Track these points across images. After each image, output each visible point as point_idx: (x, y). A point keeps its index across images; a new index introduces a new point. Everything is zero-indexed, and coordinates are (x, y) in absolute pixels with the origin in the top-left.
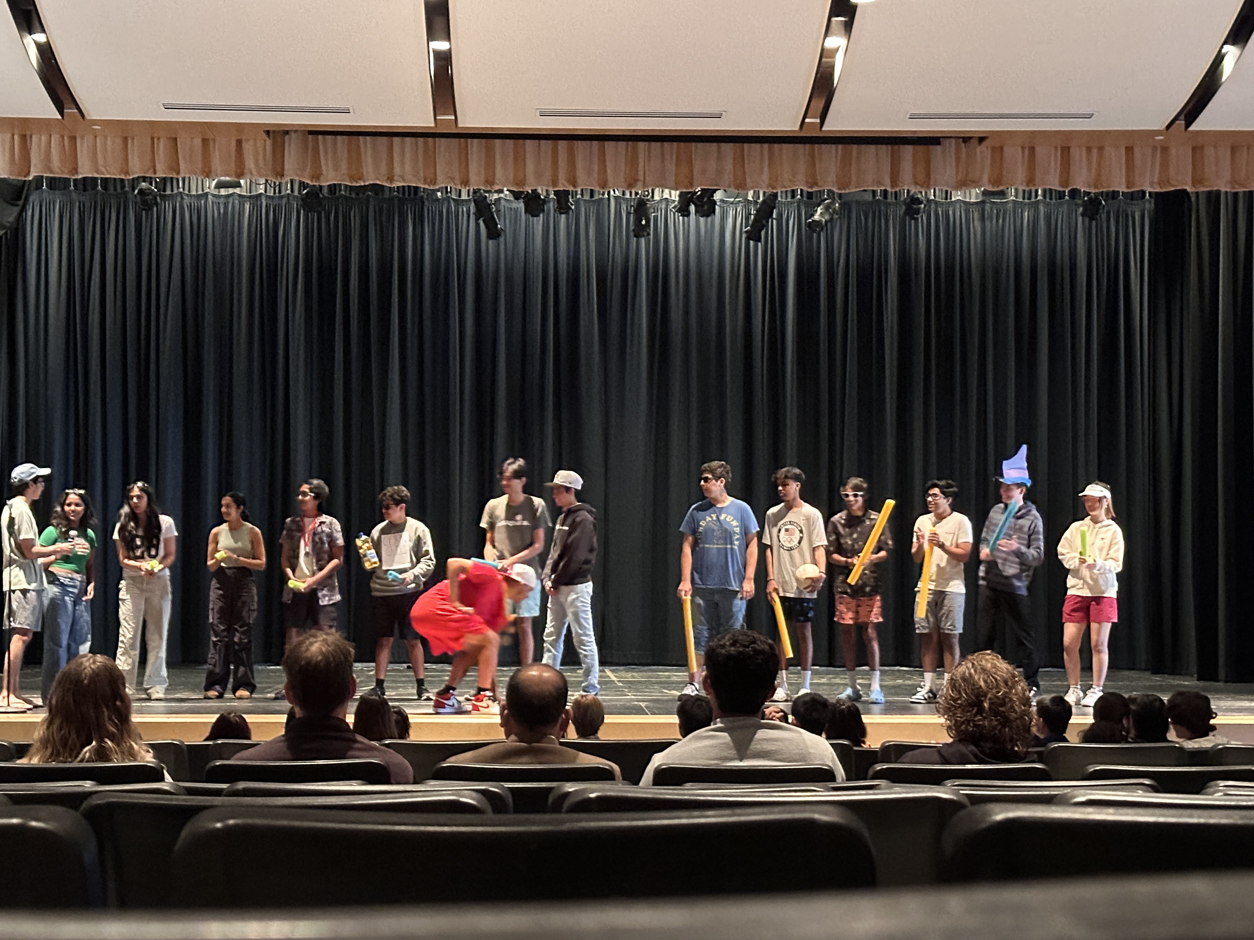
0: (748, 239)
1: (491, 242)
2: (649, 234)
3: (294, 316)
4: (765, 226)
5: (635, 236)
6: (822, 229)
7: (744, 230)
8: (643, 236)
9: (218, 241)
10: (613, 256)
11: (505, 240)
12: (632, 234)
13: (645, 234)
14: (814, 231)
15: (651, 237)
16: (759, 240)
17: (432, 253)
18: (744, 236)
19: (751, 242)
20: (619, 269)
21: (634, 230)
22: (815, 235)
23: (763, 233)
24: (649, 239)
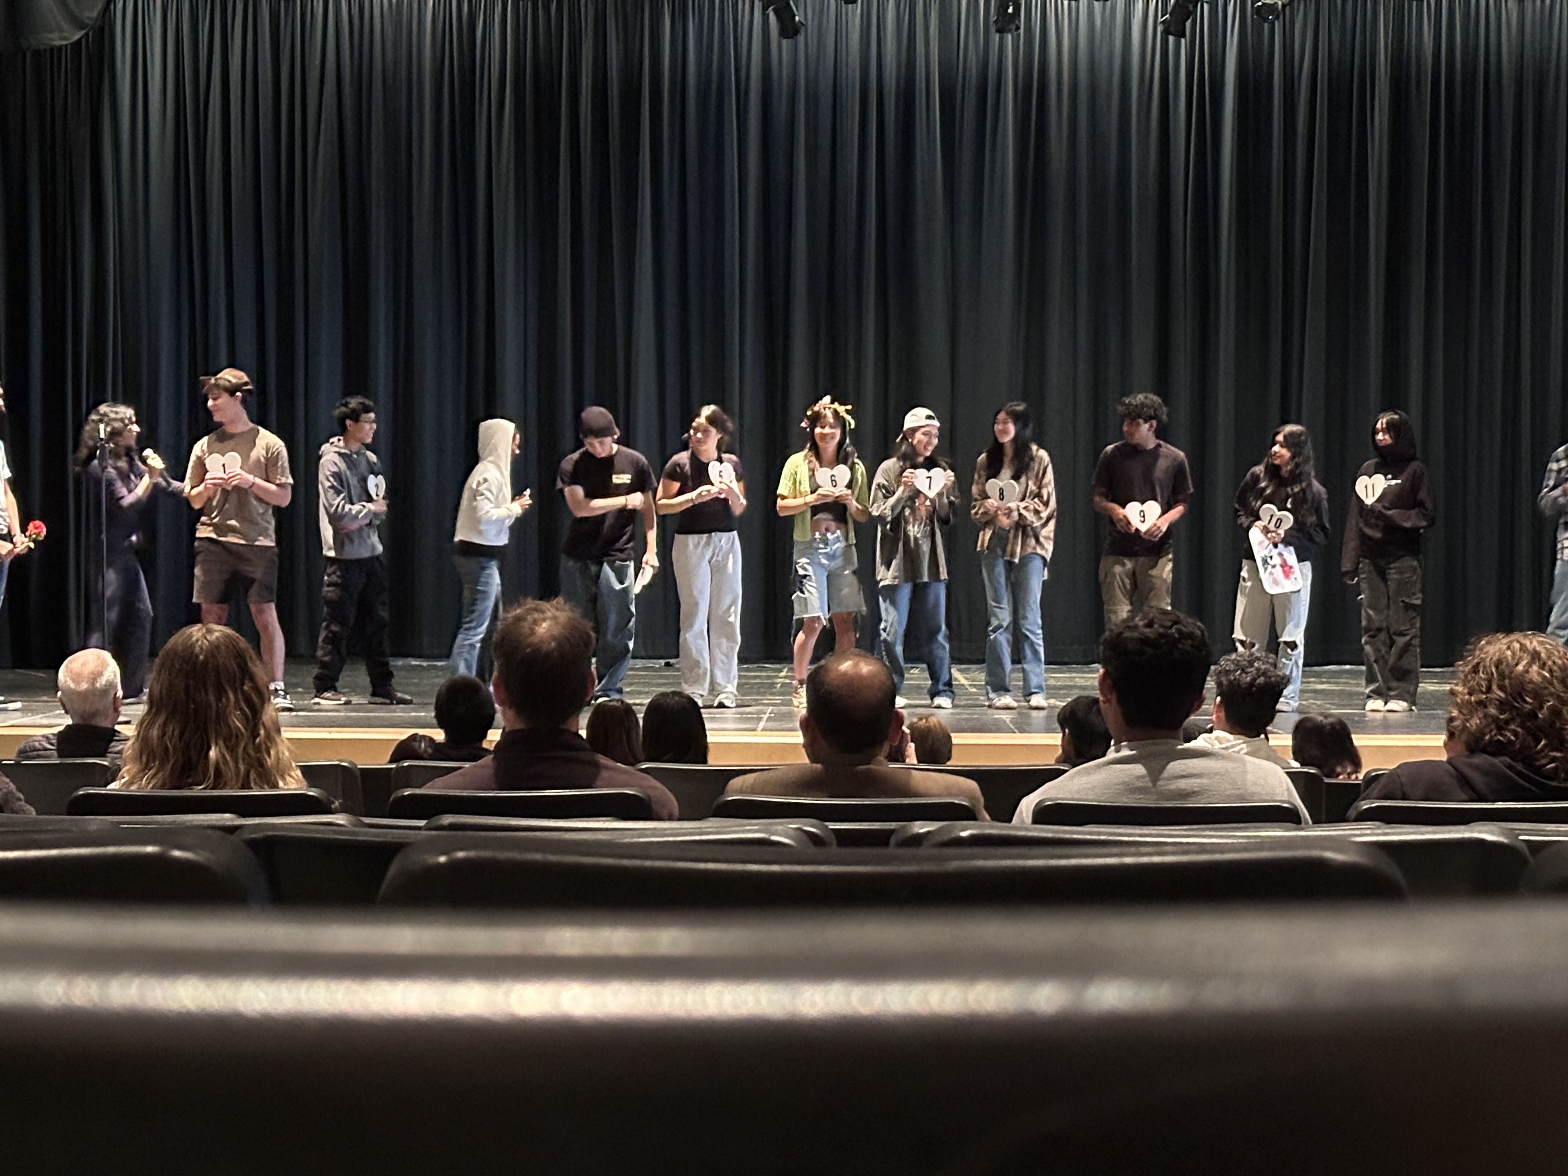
0: (1166, 33)
1: (785, 42)
2: (1018, 28)
3: (499, 158)
4: (1191, 14)
5: (998, 31)
6: (1277, 18)
7: (1160, 20)
8: (1009, 31)
9: (389, 44)
10: (965, 61)
11: (806, 36)
12: (993, 29)
13: (1013, 27)
14: (1266, 20)
15: (1022, 31)
16: (1183, 35)
17: (699, 63)
18: (1160, 29)
19: (1171, 38)
20: (974, 81)
21: (996, 22)
22: (1266, 25)
23: (1188, 24)
24: (1019, 35)
